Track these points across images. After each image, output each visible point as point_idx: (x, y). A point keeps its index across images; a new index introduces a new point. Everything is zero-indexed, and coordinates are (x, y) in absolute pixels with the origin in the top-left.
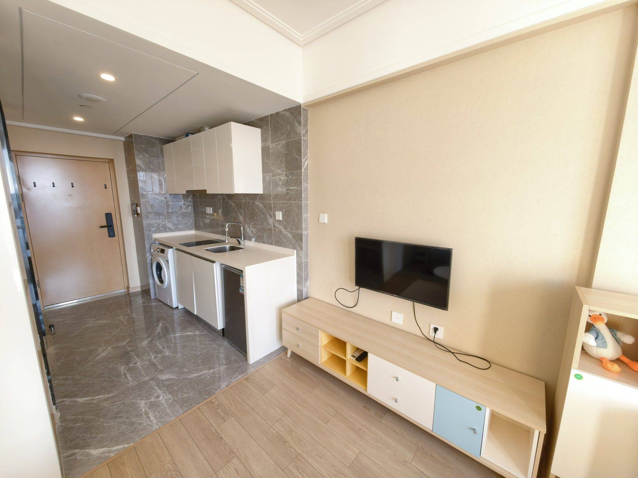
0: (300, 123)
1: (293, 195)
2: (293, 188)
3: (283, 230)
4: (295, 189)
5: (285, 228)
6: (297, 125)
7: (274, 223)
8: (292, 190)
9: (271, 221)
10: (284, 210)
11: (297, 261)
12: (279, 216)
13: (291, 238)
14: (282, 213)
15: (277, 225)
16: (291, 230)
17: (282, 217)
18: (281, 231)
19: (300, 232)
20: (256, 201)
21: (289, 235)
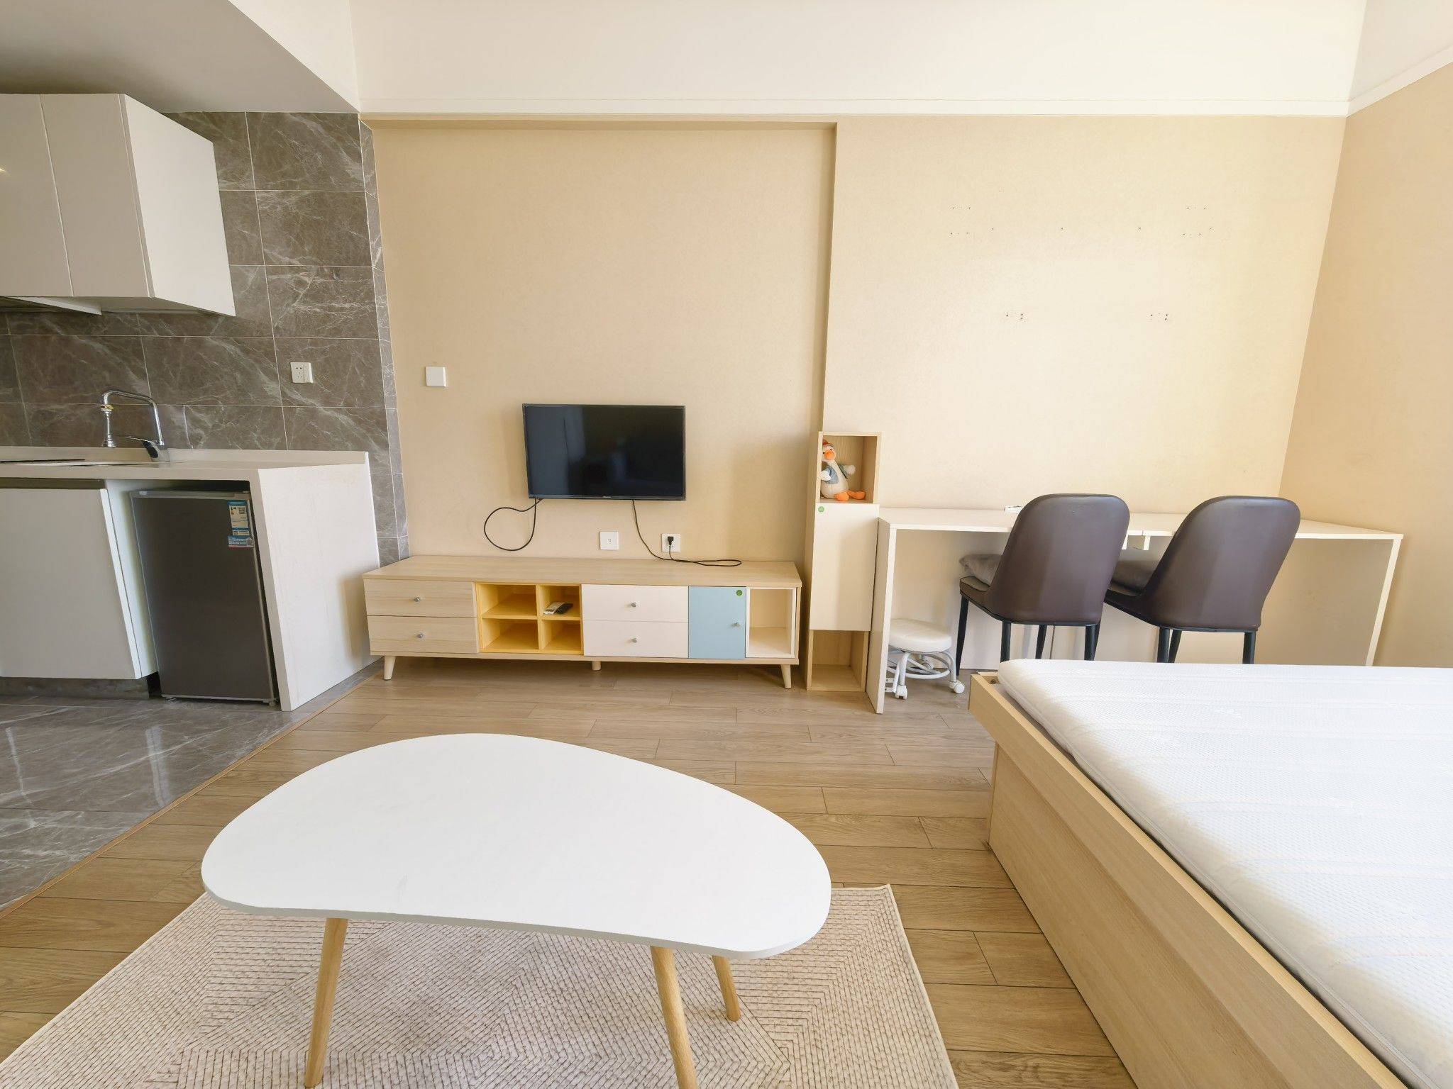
0: (356, 156)
1: (345, 322)
2: (347, 305)
3: (321, 408)
4: (352, 308)
5: (327, 402)
6: (345, 157)
7: (287, 391)
8: (342, 309)
9: (273, 388)
10: (320, 359)
11: (374, 478)
12: (303, 372)
13: (351, 426)
14: (313, 366)
15: (297, 396)
16: (347, 404)
17: (315, 378)
18: (312, 413)
19: (376, 407)
20: (208, 338)
21: (344, 419)
